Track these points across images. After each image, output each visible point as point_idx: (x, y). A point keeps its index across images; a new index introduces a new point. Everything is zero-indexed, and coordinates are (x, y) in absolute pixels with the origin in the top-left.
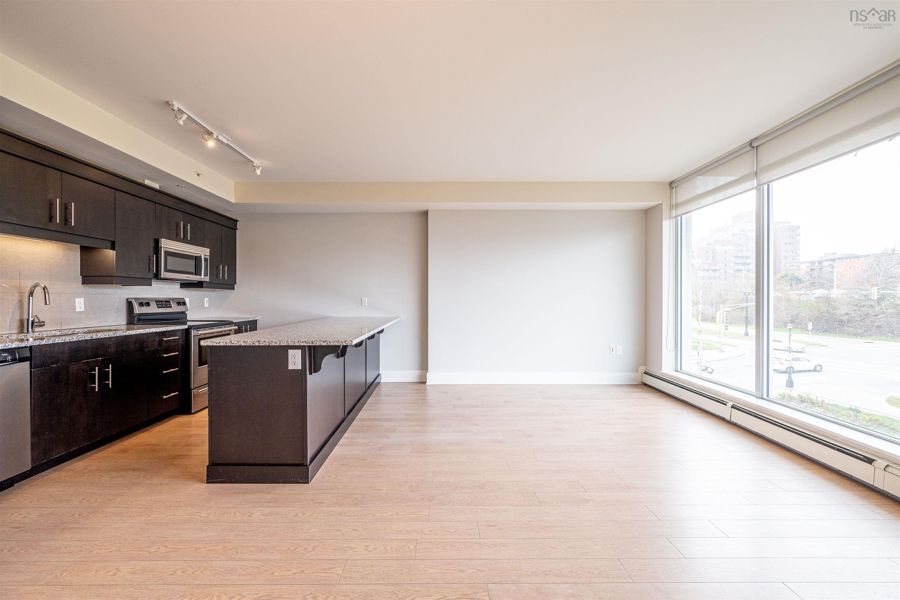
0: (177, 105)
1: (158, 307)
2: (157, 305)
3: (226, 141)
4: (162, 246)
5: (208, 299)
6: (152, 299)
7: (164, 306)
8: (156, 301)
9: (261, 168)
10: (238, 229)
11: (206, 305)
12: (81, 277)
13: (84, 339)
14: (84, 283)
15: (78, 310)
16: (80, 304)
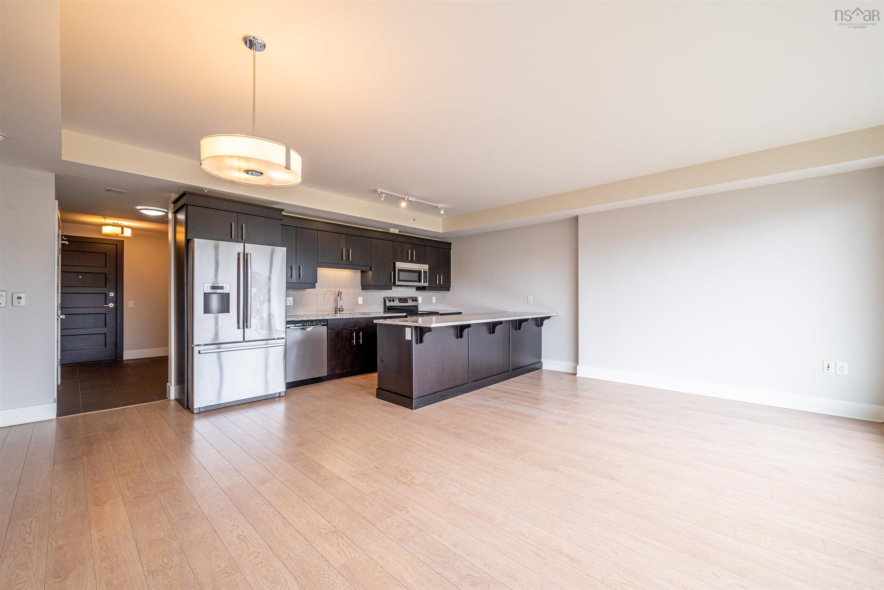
0: (379, 190)
1: (400, 302)
2: (399, 301)
3: (414, 200)
4: (397, 266)
5: (435, 297)
6: (396, 298)
7: (403, 301)
8: (399, 299)
9: (443, 209)
10: (451, 249)
11: (434, 301)
12: (361, 286)
13: (349, 317)
14: (362, 289)
15: (359, 303)
16: (360, 300)
